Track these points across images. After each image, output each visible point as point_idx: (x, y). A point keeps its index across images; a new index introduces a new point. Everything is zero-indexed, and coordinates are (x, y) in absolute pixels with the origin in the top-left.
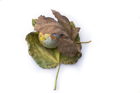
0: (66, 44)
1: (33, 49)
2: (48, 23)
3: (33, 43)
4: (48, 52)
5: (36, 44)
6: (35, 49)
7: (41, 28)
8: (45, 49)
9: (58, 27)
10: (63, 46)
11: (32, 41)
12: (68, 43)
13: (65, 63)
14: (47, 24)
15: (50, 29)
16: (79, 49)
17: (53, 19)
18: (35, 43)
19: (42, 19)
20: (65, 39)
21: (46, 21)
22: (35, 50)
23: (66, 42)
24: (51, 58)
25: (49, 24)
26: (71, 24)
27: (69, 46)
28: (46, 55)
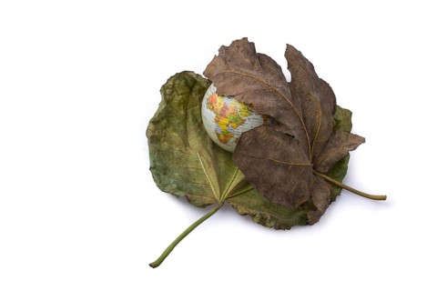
0: (273, 155)
1: (171, 128)
2: (252, 70)
3: (182, 112)
4: (209, 158)
5: (190, 120)
6: (175, 130)
7: (223, 74)
8: (209, 147)
9: (274, 93)
10: (259, 155)
11: (180, 104)
12: (285, 156)
13: (242, 210)
14: (245, 71)
15: (247, 87)
16: (322, 198)
17: (279, 68)
18: (186, 117)
19: (241, 49)
20: (277, 139)
21: (247, 60)
22: (175, 134)
23: (276, 150)
24: (210, 177)
25: (254, 73)
26: (340, 118)
27: (286, 167)
28: (198, 161)
